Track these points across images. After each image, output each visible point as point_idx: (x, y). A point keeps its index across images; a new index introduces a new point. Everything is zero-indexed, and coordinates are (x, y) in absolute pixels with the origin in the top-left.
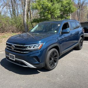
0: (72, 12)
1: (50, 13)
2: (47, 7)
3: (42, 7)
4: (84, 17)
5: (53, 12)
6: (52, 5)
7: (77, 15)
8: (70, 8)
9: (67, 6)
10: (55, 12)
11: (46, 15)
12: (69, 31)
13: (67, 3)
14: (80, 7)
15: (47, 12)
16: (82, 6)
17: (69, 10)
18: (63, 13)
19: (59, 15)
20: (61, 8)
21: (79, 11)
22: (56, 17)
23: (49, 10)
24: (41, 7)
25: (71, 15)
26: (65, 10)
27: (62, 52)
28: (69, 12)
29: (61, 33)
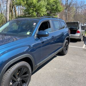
0: (59, 11)
1: (36, 11)
2: (32, 3)
3: (27, 3)
4: (71, 18)
5: (38, 10)
6: (38, 2)
7: (64, 15)
8: (57, 8)
9: (54, 4)
10: (41, 10)
11: (31, 12)
12: (48, 33)
13: (54, 1)
14: (67, 7)
15: (32, 9)
16: (69, 7)
17: (56, 9)
18: (50, 12)
19: (46, 13)
20: (48, 6)
21: (66, 11)
22: (43, 15)
23: (34, 7)
24: (25, 3)
25: (58, 14)
26: (53, 9)
27: (38, 64)
28: (56, 11)
29: (36, 36)
